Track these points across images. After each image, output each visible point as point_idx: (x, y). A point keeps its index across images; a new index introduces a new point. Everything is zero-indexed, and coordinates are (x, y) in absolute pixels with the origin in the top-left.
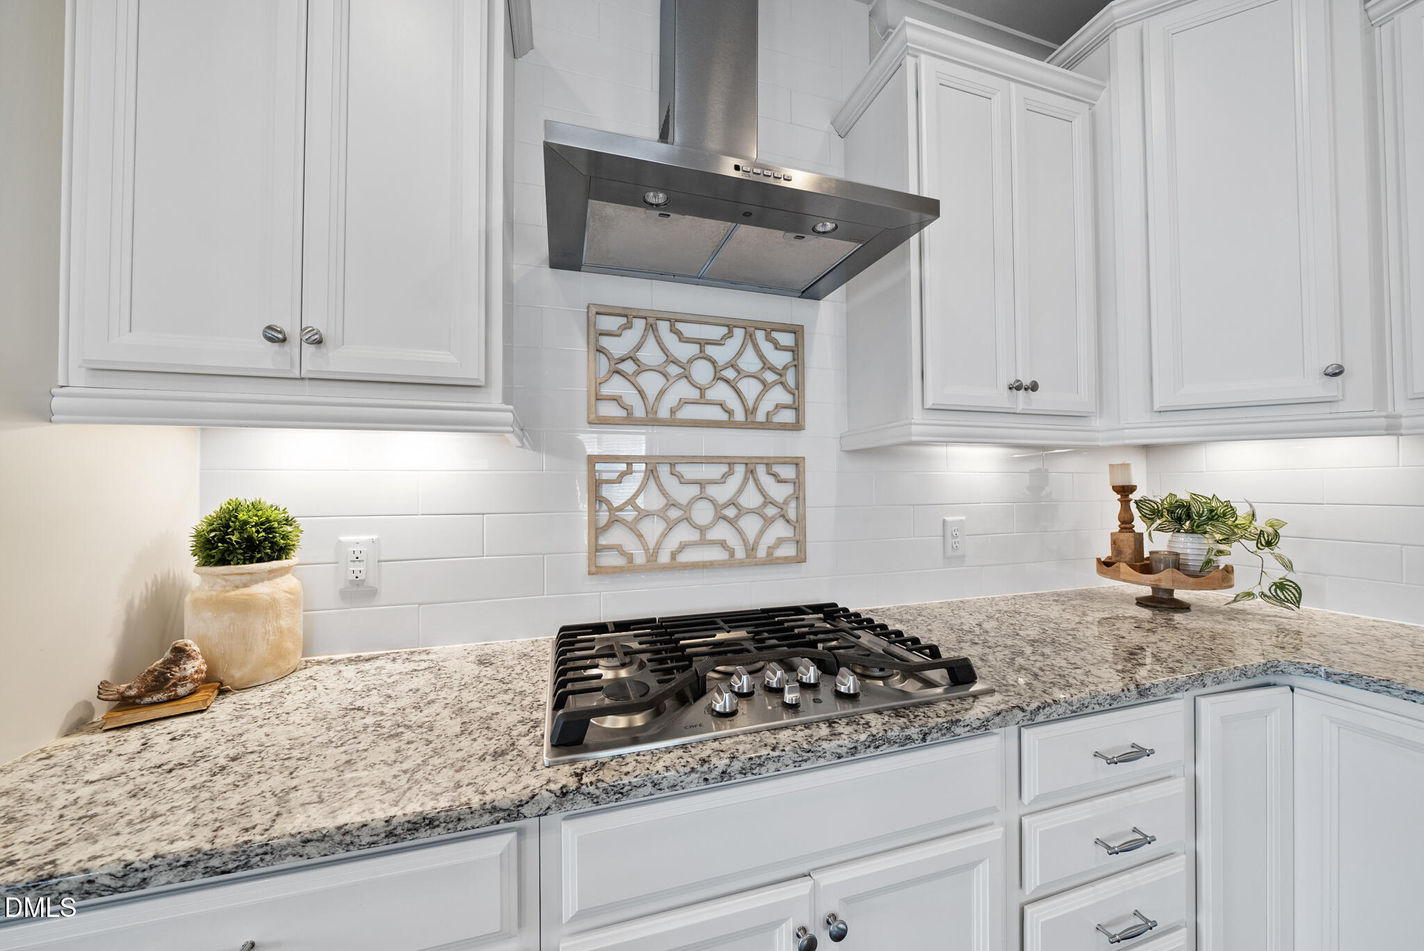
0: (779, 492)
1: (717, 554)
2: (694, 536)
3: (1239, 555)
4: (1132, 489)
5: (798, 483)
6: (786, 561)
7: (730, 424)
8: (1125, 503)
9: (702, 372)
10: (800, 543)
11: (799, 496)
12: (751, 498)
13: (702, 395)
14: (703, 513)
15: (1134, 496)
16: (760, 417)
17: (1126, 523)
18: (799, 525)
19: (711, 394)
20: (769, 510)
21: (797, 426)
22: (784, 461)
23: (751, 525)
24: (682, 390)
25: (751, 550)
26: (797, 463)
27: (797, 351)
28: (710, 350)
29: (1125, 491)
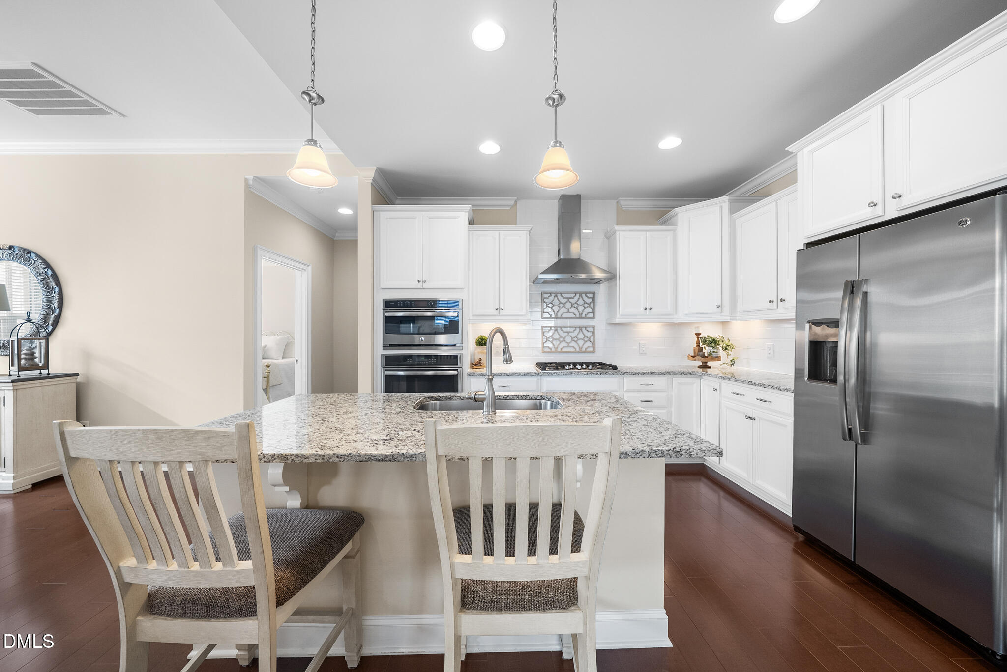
0: (589, 334)
1: (572, 349)
2: (566, 345)
3: (721, 353)
4: (700, 334)
5: (594, 332)
6: (590, 352)
7: (576, 318)
8: (698, 338)
9: (568, 305)
10: (594, 347)
11: (594, 335)
12: (581, 336)
13: (568, 311)
14: (569, 339)
15: (700, 336)
16: (583, 316)
17: (698, 344)
18: (594, 343)
19: (570, 311)
20: (586, 339)
21: (594, 318)
22: (590, 327)
23: (581, 343)
24: (564, 310)
25: (581, 349)
26: (593, 327)
27: (594, 298)
28: (570, 300)
29: (698, 335)
